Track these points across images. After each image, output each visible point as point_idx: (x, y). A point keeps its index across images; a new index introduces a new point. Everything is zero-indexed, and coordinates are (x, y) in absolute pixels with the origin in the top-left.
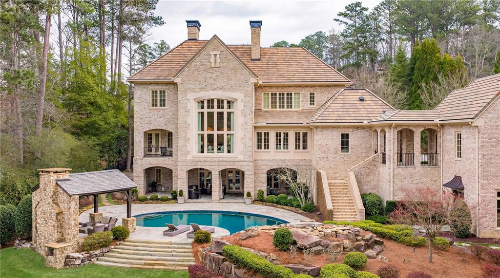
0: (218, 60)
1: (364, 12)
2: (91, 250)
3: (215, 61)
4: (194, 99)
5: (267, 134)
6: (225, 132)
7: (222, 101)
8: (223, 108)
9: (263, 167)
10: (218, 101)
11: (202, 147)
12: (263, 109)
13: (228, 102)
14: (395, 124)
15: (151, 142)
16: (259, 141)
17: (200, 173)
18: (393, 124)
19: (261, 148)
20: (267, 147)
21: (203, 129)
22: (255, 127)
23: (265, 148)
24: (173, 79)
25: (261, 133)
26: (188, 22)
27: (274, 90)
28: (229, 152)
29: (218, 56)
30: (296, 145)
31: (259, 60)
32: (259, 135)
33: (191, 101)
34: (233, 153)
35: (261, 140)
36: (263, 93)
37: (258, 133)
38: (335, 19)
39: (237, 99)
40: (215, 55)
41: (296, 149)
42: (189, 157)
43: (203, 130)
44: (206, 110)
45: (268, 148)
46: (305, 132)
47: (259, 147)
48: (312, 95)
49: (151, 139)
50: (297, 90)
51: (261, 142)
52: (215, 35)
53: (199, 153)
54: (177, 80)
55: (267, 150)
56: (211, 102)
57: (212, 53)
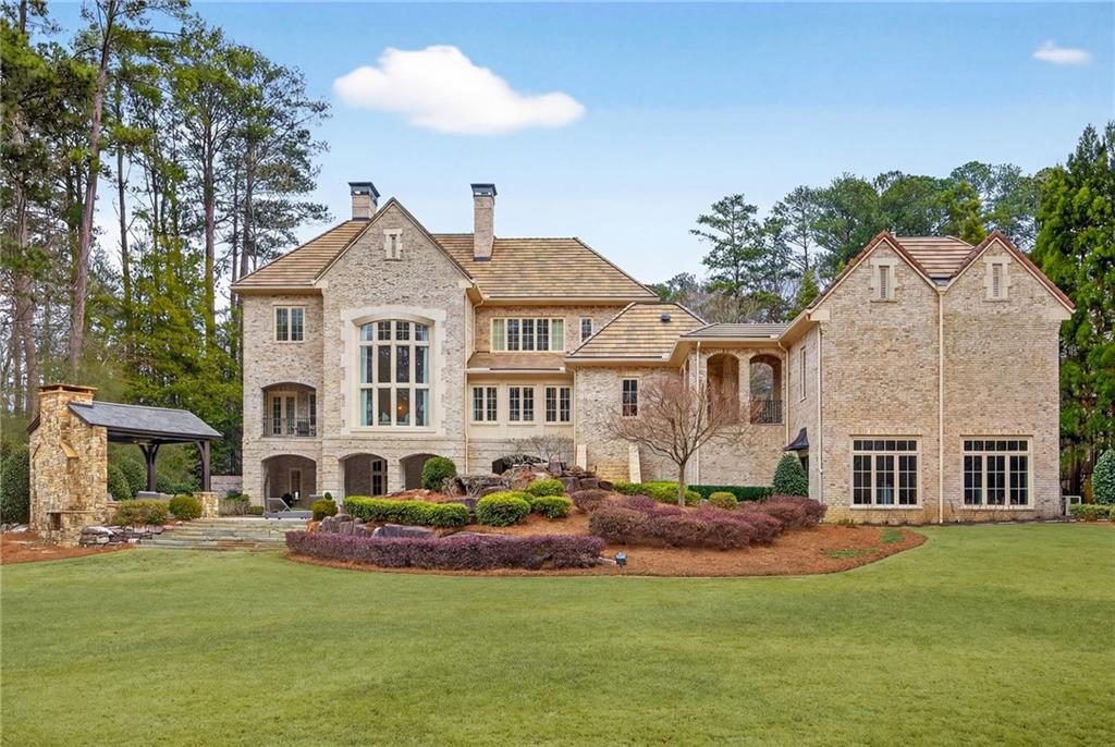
0: (399, 246)
1: (749, 214)
2: (128, 524)
3: (394, 248)
4: (353, 321)
5: (493, 392)
6: (412, 385)
7: (407, 324)
8: (408, 339)
9: (485, 454)
10: (399, 324)
11: (370, 413)
12: (492, 351)
13: (418, 326)
14: (702, 343)
15: (279, 413)
16: (479, 404)
17: (375, 477)
18: (696, 343)
19: (481, 419)
20: (492, 416)
21: (370, 380)
22: (471, 378)
23: (489, 419)
24: (313, 282)
25: (481, 389)
26: (352, 185)
27: (513, 315)
28: (420, 422)
29: (398, 238)
30: (548, 413)
31: (488, 259)
32: (478, 393)
33: (346, 323)
34: (428, 424)
35: (481, 401)
36: (492, 319)
37: (475, 389)
38: (693, 232)
39: (434, 321)
40: (393, 237)
41: (548, 420)
42: (345, 432)
43: (371, 382)
44: (376, 343)
45: (495, 419)
46: (565, 387)
47: (479, 417)
48: (587, 323)
49: (279, 409)
50: (557, 315)
51: (481, 407)
52: (393, 200)
53: (362, 424)
54: (322, 284)
55: (492, 422)
56: (384, 326)
57: (387, 232)
